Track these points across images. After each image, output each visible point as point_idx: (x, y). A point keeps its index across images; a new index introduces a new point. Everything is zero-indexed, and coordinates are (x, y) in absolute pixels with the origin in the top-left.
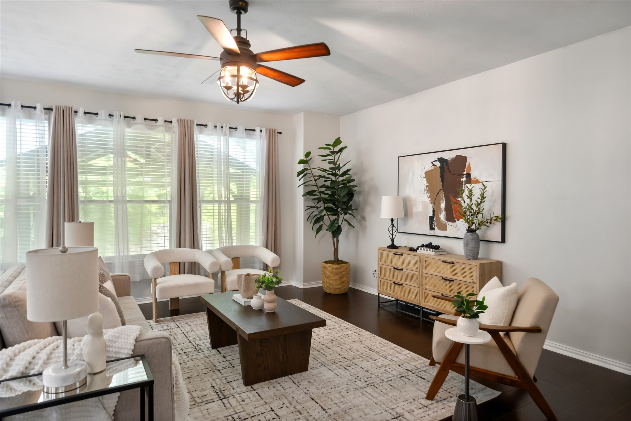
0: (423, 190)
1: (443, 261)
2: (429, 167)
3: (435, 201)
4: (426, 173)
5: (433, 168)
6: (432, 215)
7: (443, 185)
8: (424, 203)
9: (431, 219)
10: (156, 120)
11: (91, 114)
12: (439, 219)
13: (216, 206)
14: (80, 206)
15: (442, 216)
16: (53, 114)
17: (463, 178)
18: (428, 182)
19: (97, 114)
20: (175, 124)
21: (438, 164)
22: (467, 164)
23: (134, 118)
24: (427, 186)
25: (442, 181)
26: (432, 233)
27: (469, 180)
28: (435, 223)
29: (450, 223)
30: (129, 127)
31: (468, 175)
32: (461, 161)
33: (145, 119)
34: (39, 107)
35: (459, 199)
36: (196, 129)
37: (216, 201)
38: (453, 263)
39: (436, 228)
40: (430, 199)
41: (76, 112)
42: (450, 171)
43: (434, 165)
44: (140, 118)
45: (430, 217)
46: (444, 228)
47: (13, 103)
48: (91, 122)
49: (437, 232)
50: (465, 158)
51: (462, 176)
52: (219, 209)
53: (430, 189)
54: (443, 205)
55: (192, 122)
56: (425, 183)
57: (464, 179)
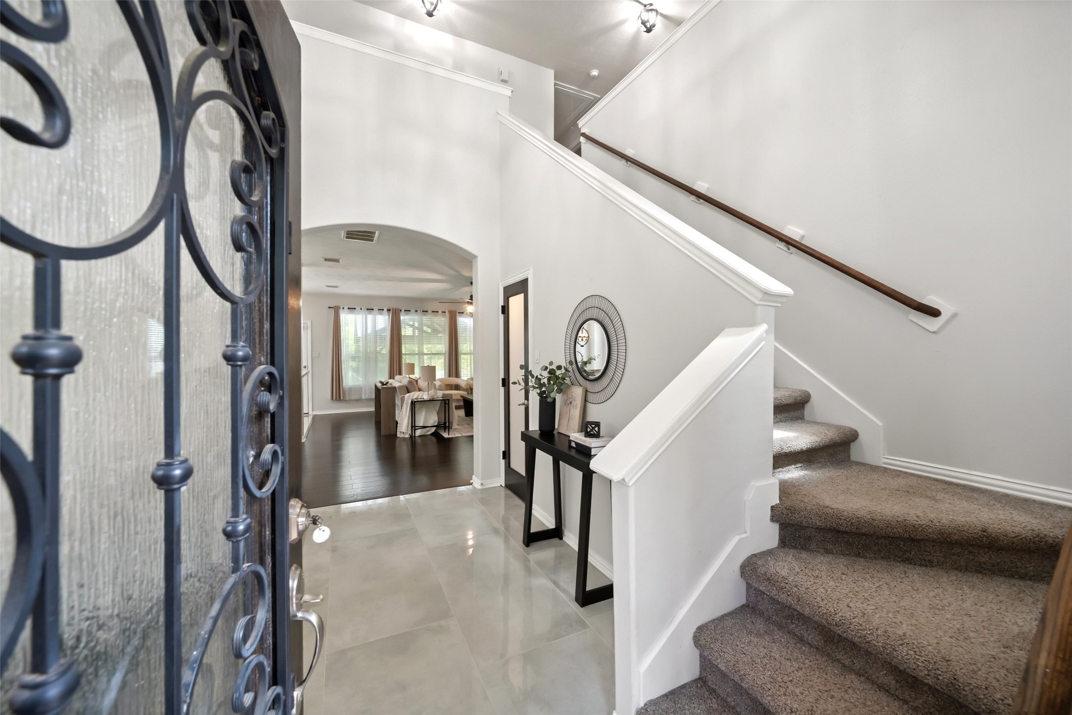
10: (438, 312)
11: (408, 311)
13: (469, 356)
14: (403, 356)
16: (391, 312)
19: (410, 311)
20: (447, 313)
23: (427, 311)
30: (424, 316)
33: (433, 312)
34: (385, 310)
36: (458, 314)
37: (469, 353)
41: (401, 310)
44: (430, 312)
47: (375, 309)
48: (407, 315)
52: (470, 358)
55: (456, 311)
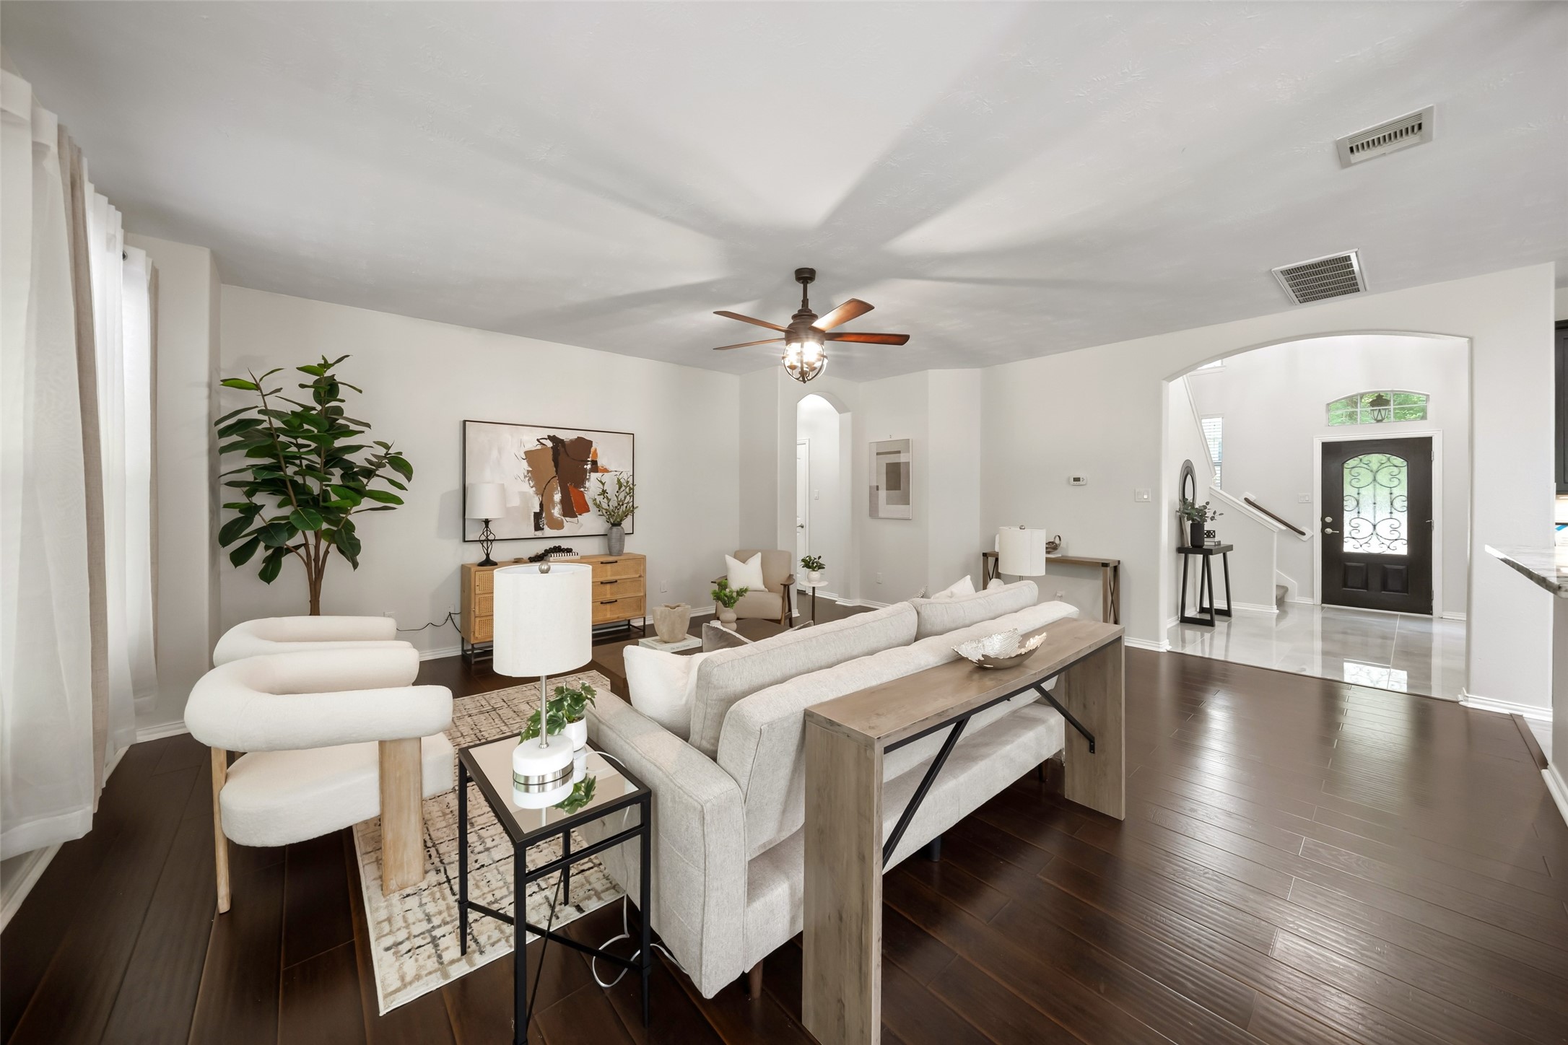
0: (522, 477)
1: (602, 563)
2: (532, 445)
3: (543, 491)
4: (526, 453)
5: (539, 447)
6: (537, 510)
7: (557, 471)
8: (523, 494)
9: (537, 516)
12: (550, 515)
15: (557, 511)
17: (587, 465)
18: (530, 465)
21: (549, 444)
22: (592, 450)
24: (528, 471)
25: (556, 465)
26: (539, 534)
27: (595, 467)
28: (544, 521)
29: (567, 519)
31: (594, 463)
32: (583, 446)
35: (582, 489)
38: (616, 562)
39: (546, 527)
40: (534, 489)
42: (567, 454)
43: (542, 444)
45: (535, 513)
46: (559, 525)
49: (548, 532)
50: (590, 443)
51: (586, 462)
53: (535, 475)
54: (557, 497)
56: (525, 466)
57: (589, 467)
